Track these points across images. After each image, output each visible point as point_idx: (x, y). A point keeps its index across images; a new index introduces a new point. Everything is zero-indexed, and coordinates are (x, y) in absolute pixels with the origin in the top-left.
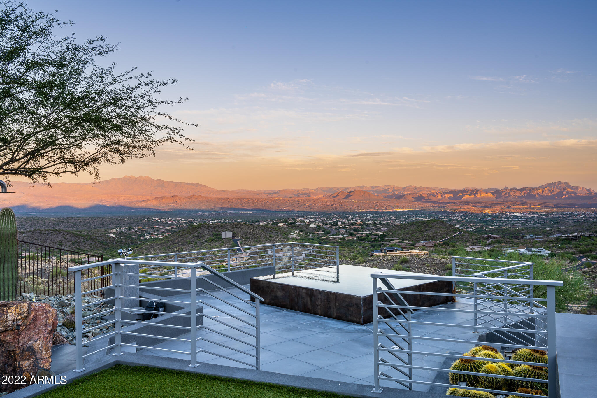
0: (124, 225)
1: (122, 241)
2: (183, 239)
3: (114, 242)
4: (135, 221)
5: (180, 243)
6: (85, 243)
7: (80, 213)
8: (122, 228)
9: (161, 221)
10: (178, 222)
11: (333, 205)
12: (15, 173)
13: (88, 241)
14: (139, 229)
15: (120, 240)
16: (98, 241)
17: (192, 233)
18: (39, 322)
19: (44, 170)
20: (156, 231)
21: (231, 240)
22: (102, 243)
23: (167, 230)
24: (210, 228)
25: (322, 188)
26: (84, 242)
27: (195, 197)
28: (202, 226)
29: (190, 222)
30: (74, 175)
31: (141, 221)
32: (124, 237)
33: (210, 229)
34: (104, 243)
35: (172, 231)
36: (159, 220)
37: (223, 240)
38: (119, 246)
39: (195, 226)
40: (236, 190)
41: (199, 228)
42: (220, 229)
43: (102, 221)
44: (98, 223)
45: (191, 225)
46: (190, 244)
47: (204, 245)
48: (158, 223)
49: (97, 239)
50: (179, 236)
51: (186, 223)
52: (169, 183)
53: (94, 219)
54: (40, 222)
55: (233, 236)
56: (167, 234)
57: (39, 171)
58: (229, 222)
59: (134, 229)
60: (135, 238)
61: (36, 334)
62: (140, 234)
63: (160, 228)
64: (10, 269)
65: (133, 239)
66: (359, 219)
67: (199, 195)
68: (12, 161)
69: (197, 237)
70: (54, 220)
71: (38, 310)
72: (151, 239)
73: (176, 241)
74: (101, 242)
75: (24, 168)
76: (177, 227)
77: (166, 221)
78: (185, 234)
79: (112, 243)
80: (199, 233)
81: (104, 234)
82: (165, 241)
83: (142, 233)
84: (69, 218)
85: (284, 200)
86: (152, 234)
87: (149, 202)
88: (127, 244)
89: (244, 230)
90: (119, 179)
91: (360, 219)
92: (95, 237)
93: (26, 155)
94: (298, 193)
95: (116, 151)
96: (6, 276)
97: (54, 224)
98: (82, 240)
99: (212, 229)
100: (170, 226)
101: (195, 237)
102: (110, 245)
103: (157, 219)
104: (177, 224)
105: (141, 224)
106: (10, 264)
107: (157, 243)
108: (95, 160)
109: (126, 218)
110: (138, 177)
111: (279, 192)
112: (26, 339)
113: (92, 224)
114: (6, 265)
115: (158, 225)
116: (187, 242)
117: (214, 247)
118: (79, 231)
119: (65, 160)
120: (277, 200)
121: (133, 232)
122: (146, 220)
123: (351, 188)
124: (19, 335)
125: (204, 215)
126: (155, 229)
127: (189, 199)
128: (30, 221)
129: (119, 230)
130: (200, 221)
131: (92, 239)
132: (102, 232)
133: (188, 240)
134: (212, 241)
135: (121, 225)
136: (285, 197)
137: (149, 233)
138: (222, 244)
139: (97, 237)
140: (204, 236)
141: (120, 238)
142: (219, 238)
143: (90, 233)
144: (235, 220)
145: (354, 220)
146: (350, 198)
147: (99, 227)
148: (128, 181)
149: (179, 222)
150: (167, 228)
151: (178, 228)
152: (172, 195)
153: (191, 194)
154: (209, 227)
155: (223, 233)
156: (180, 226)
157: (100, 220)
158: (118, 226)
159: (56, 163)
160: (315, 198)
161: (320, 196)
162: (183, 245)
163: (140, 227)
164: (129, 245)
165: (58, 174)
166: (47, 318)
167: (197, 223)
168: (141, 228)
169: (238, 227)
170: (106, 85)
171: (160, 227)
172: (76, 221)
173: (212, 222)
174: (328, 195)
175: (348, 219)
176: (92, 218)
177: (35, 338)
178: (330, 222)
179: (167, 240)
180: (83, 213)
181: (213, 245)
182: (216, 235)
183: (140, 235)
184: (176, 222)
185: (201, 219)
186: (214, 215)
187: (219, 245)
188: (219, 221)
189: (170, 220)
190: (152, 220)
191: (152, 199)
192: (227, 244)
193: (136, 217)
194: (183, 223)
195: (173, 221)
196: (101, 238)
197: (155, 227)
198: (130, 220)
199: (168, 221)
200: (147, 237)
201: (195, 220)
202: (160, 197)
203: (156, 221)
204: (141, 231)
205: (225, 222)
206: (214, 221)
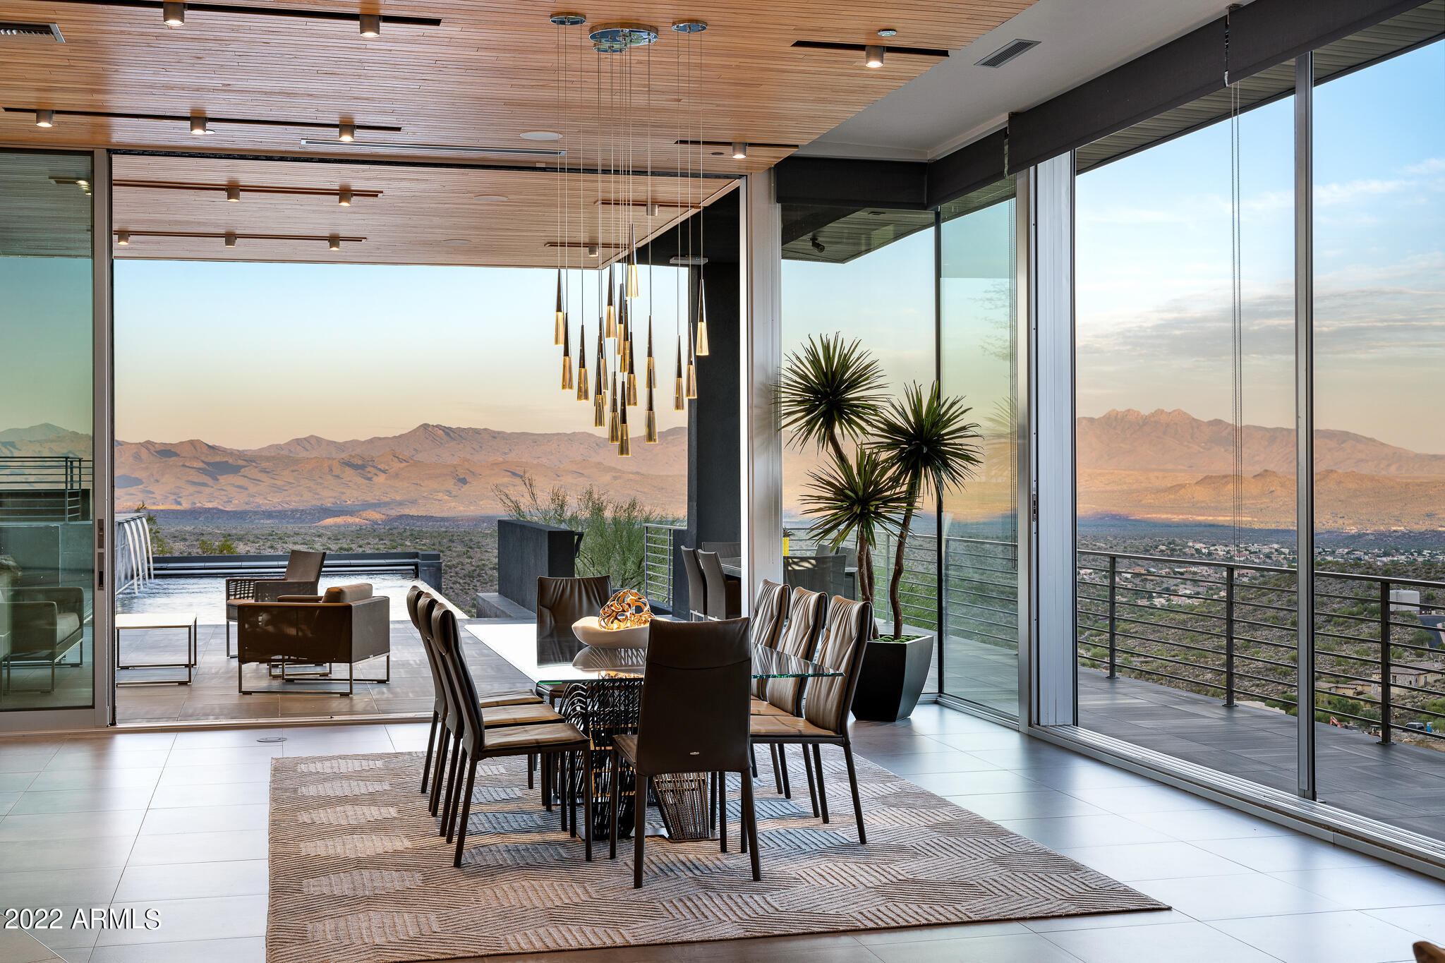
4: (1129, 549)
8: (1083, 572)
9: (1210, 554)
10: (1268, 556)
20: (1188, 583)
21: (1416, 618)
27: (1334, 476)
36: (1204, 551)
51: (1294, 561)
55: (1422, 608)
63: (1203, 576)
67: (1349, 470)
76: (1258, 574)
77: (1228, 552)
86: (1175, 593)
87: (1182, 492)
90: (1091, 420)
104: (1264, 562)
107: (1172, 619)
122: (1163, 548)
126: (1186, 576)
130: (1342, 557)
137: (1167, 590)
148: (1121, 426)
149: (1270, 558)
152: (1259, 469)
153: (1320, 468)
163: (1138, 570)
168: (1143, 571)
182: (1363, 601)
183: (1137, 593)
184: (1259, 558)
185: (1348, 547)
186: (1398, 537)
187: (1371, 633)
188: (1408, 557)
189: (1239, 552)
190: (1180, 550)
191: (1195, 482)
192: (1399, 633)
193: (1135, 539)
194: (1282, 561)
195: (1251, 555)
196: (1013, 597)
197: (1186, 572)
198: (1115, 546)
199: (1232, 553)
200: (1159, 600)
201: (1324, 551)
202: (1219, 477)
203: (1194, 552)
204: (1142, 581)
205: (1429, 561)
206: (1393, 556)
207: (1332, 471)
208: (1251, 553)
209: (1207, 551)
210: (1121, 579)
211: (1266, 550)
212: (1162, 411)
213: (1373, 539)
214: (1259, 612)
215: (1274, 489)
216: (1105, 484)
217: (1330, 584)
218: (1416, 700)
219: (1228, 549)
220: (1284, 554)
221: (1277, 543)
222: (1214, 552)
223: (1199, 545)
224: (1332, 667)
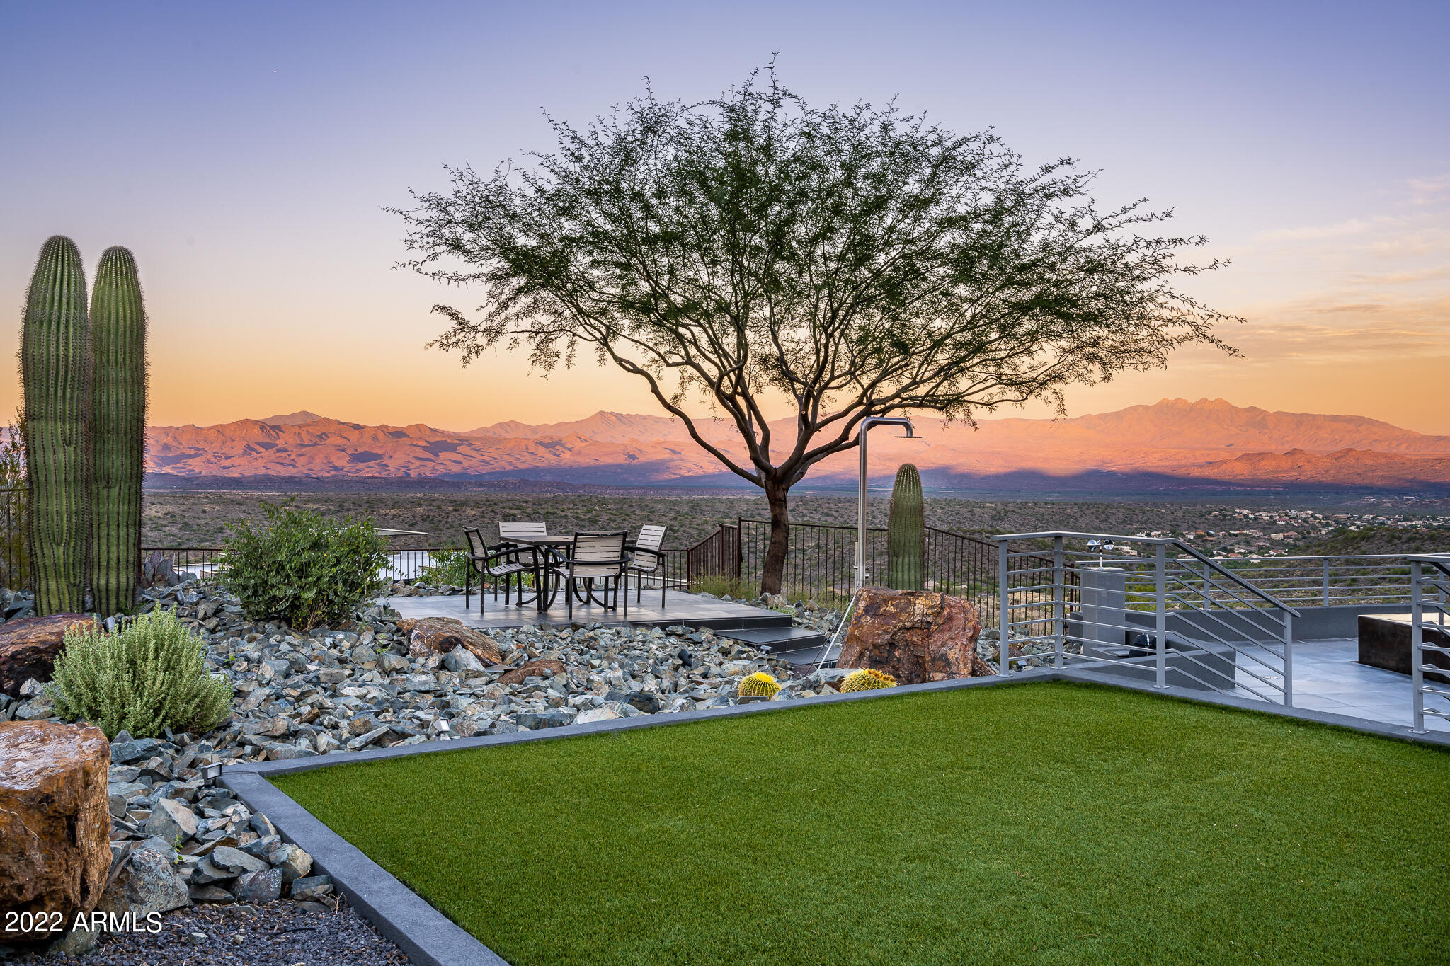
0: (1158, 526)
4: (1187, 514)
7: (1053, 492)
8: (1153, 534)
9: (1256, 519)
10: (1305, 520)
12: (920, 405)
14: (1198, 537)
18: (955, 622)
19: (966, 398)
20: (1242, 543)
23: (1272, 541)
24: (1396, 541)
27: (1354, 453)
28: (1374, 536)
29: (1337, 522)
30: (1018, 405)
31: (1203, 516)
33: (1395, 545)
35: (1287, 545)
36: (1250, 516)
39: (1351, 535)
41: (1363, 539)
43: (1103, 513)
44: (1093, 517)
45: (1341, 531)
48: (1247, 523)
51: (1328, 525)
52: (1280, 415)
53: (1087, 507)
54: (963, 511)
56: (1272, 552)
57: (959, 400)
59: (1183, 536)
61: (951, 639)
62: (1199, 548)
63: (1254, 537)
64: (912, 567)
67: (1366, 449)
68: (915, 383)
70: (992, 509)
71: (954, 607)
72: (1229, 562)
75: (933, 395)
76: (1300, 536)
77: (1271, 517)
82: (1266, 571)
83: (1205, 547)
84: (1027, 503)
86: (1232, 551)
87: (1224, 467)
90: (1146, 407)
93: (937, 374)
95: (1093, 358)
96: (906, 577)
97: (993, 518)
99: (1403, 543)
100: (1282, 532)
103: (1245, 512)
104: (1302, 526)
105: (1204, 523)
106: (912, 558)
108: (1057, 376)
109: (1165, 508)
110: (1198, 403)
112: (939, 643)
114: (906, 560)
115: (1248, 527)
119: (1003, 377)
122: (1216, 513)
124: (929, 636)
125: (1379, 504)
126: (1239, 538)
127: (1337, 459)
128: (942, 508)
130: (1369, 522)
135: (1150, 525)
137: (1225, 549)
147: (1096, 529)
148: (1172, 412)
149: (1307, 522)
150: (1273, 536)
151: (1304, 538)
152: (1288, 448)
153: (1341, 447)
154: (1394, 537)
156: (1309, 533)
157: (1100, 510)
158: (1144, 526)
159: (988, 384)
163: (1199, 532)
165: (990, 405)
166: (966, 619)
167: (1358, 527)
168: (1204, 534)
170: (1081, 236)
171: (1254, 532)
172: (1042, 511)
173: (1404, 524)
176: (1080, 506)
177: (950, 643)
184: (1298, 522)
185: (1372, 514)
186: (1411, 505)
188: (1424, 522)
189: (1280, 516)
190: (1231, 515)
191: (1237, 458)
193: (1190, 506)
194: (1317, 525)
195: (1291, 520)
197: (1240, 534)
198: (1175, 512)
199: (1275, 518)
200: (1219, 557)
201: (1351, 516)
202: (1255, 454)
203: (1243, 517)
204: (1204, 541)
205: (1443, 525)
206: (1412, 521)
207: (1351, 449)
208: (1291, 518)
209: (1253, 516)
210: (1185, 540)
211: (1303, 516)
212: (1206, 400)
213: (1391, 506)
215: (1303, 465)
216: (1158, 460)
217: (1382, 547)
219: (1271, 514)
220: (1319, 519)
221: (1310, 510)
222: (1259, 517)
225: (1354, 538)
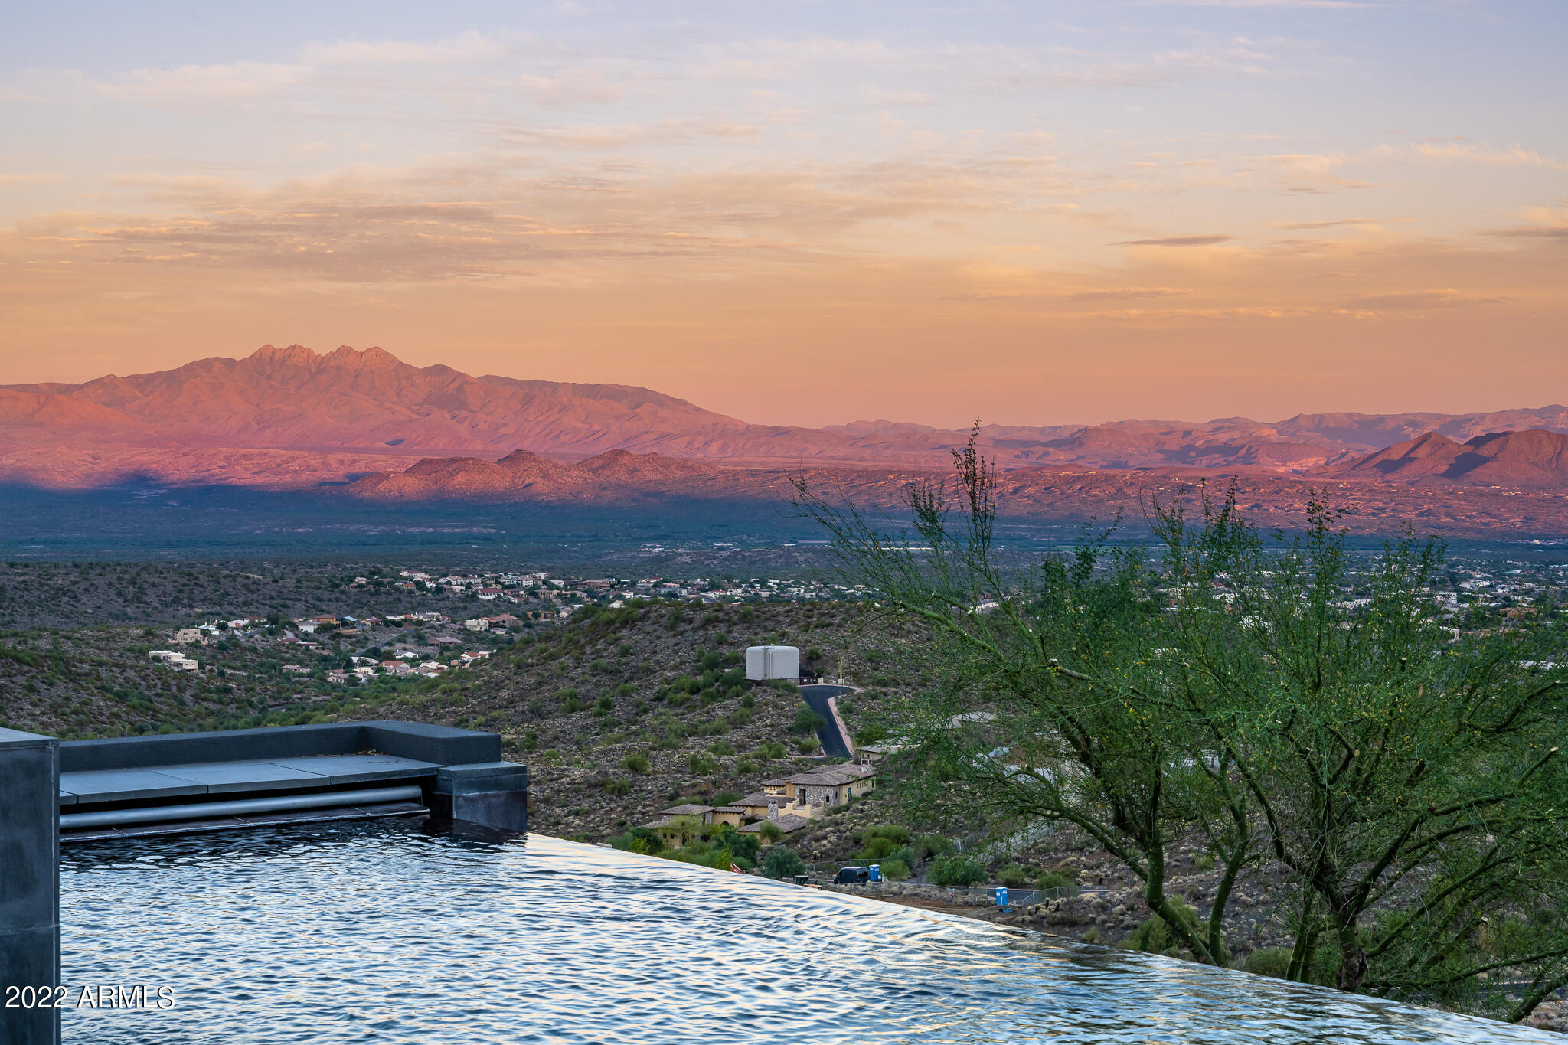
0: (244, 608)
1: (228, 690)
2: (540, 684)
3: (187, 696)
4: (305, 584)
5: (522, 707)
6: (34, 697)
7: (32, 542)
8: (232, 624)
9: (439, 590)
10: (532, 592)
11: (1383, 510)
13: (51, 684)
14: (323, 629)
15: (219, 683)
16: (105, 689)
17: (588, 650)
20: (409, 639)
21: (795, 690)
22: (122, 697)
23: (467, 634)
24: (683, 627)
25: (1322, 417)
26: (32, 689)
27: (625, 460)
28: (644, 617)
29: (591, 594)
31: (335, 587)
32: (244, 667)
33: (682, 634)
34: (135, 701)
35: (495, 641)
36: (429, 585)
37: (749, 694)
38: (212, 713)
39: (610, 617)
40: (849, 427)
41: (624, 624)
42: (737, 631)
43: (133, 582)
44: (112, 592)
45: (595, 610)
46: (573, 710)
47: (648, 718)
48: (421, 598)
49: (99, 679)
50: (519, 666)
51: (574, 599)
52: (492, 384)
53: (98, 570)
55: (803, 673)
56: (466, 657)
58: (801, 600)
59: (294, 627)
60: (301, 675)
62: (325, 653)
63: (433, 627)
65: (289, 679)
66: (1528, 593)
67: (648, 451)
69: (614, 673)
72: (382, 680)
73: (505, 694)
74: (117, 694)
76: (521, 623)
77: (468, 586)
78: (553, 657)
79: (175, 698)
80: (625, 652)
81: (140, 651)
82: (444, 692)
83: (337, 650)
85: (1108, 480)
86: (390, 657)
87: (382, 486)
88: (251, 704)
89: (870, 641)
90: (230, 363)
91: (1532, 590)
92: (86, 668)
94: (1187, 441)
98: (21, 680)
99: (694, 630)
100: (486, 615)
101: (605, 671)
102: (165, 708)
103: (419, 576)
104: (526, 602)
105: (338, 600)
107: (402, 703)
109: (262, 571)
110: (332, 356)
111: (1078, 438)
113: (84, 599)
115: (422, 606)
116: (558, 700)
117: (701, 728)
118: (15, 635)
120: (1070, 481)
121: (292, 643)
122: (362, 580)
123: (1483, 417)
125: (669, 558)
126: (405, 629)
127: (595, 471)
129: (217, 633)
130: (647, 591)
131: (73, 678)
132: (128, 643)
133: (565, 688)
134: (694, 697)
135: (230, 608)
136: (1116, 465)
137: (375, 653)
138: (747, 711)
139: (101, 664)
140: (650, 671)
141: (222, 674)
142: (730, 682)
143: (67, 646)
144: (832, 590)
145: (1496, 598)
146: (1480, 472)
147: (117, 618)
148: (278, 375)
149: (535, 595)
150: (469, 623)
151: (528, 626)
152: (506, 449)
153: (602, 448)
154: (679, 619)
155: (754, 653)
156: (536, 616)
157: (127, 577)
158: (217, 609)
160: (1281, 470)
161: (1310, 462)
162: (537, 713)
163: (326, 619)
164: (264, 709)
167: (625, 602)
168: (334, 622)
169: (837, 620)
171: (433, 617)
173: (711, 594)
174: (1356, 455)
175: (1459, 590)
176: (85, 570)
178: (1356, 603)
179: (456, 685)
180: (45, 542)
181: (697, 716)
182: (712, 665)
183: (325, 659)
184: (518, 596)
185: (654, 577)
186: (725, 559)
187: (728, 717)
188: (746, 591)
189: (486, 585)
190: (391, 584)
191: (404, 470)
192: (773, 716)
193: (312, 567)
194: (554, 600)
195: (506, 591)
196: (119, 670)
197: (406, 621)
198: (282, 578)
199: (475, 589)
200: (363, 669)
201: (619, 583)
202: (443, 461)
203: (414, 588)
204: (333, 637)
205: (777, 595)
206: (724, 590)
207: (622, 451)
208: (505, 587)
209: (434, 585)
210: (296, 636)
211: (528, 583)
212: (349, 350)
213: (689, 561)
214: (547, 687)
215: (531, 481)
216: (254, 473)
217: (658, 638)
218: (843, 828)
219: (468, 581)
220: (558, 588)
221: (542, 571)
222: (445, 586)
223: (419, 575)
224: (694, 778)
225: (610, 622)
